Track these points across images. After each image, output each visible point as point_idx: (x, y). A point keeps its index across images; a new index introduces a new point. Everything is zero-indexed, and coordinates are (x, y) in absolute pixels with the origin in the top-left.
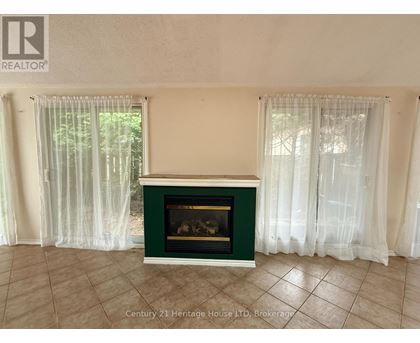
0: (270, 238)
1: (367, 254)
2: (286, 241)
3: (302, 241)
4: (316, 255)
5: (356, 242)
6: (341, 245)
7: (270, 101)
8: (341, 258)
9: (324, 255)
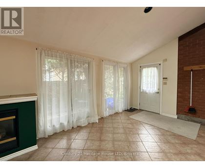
0: (48, 127)
1: (92, 120)
2: (57, 126)
3: (66, 123)
4: (73, 128)
5: (88, 117)
6: (82, 120)
7: (43, 52)
8: (83, 126)
9: (76, 126)
